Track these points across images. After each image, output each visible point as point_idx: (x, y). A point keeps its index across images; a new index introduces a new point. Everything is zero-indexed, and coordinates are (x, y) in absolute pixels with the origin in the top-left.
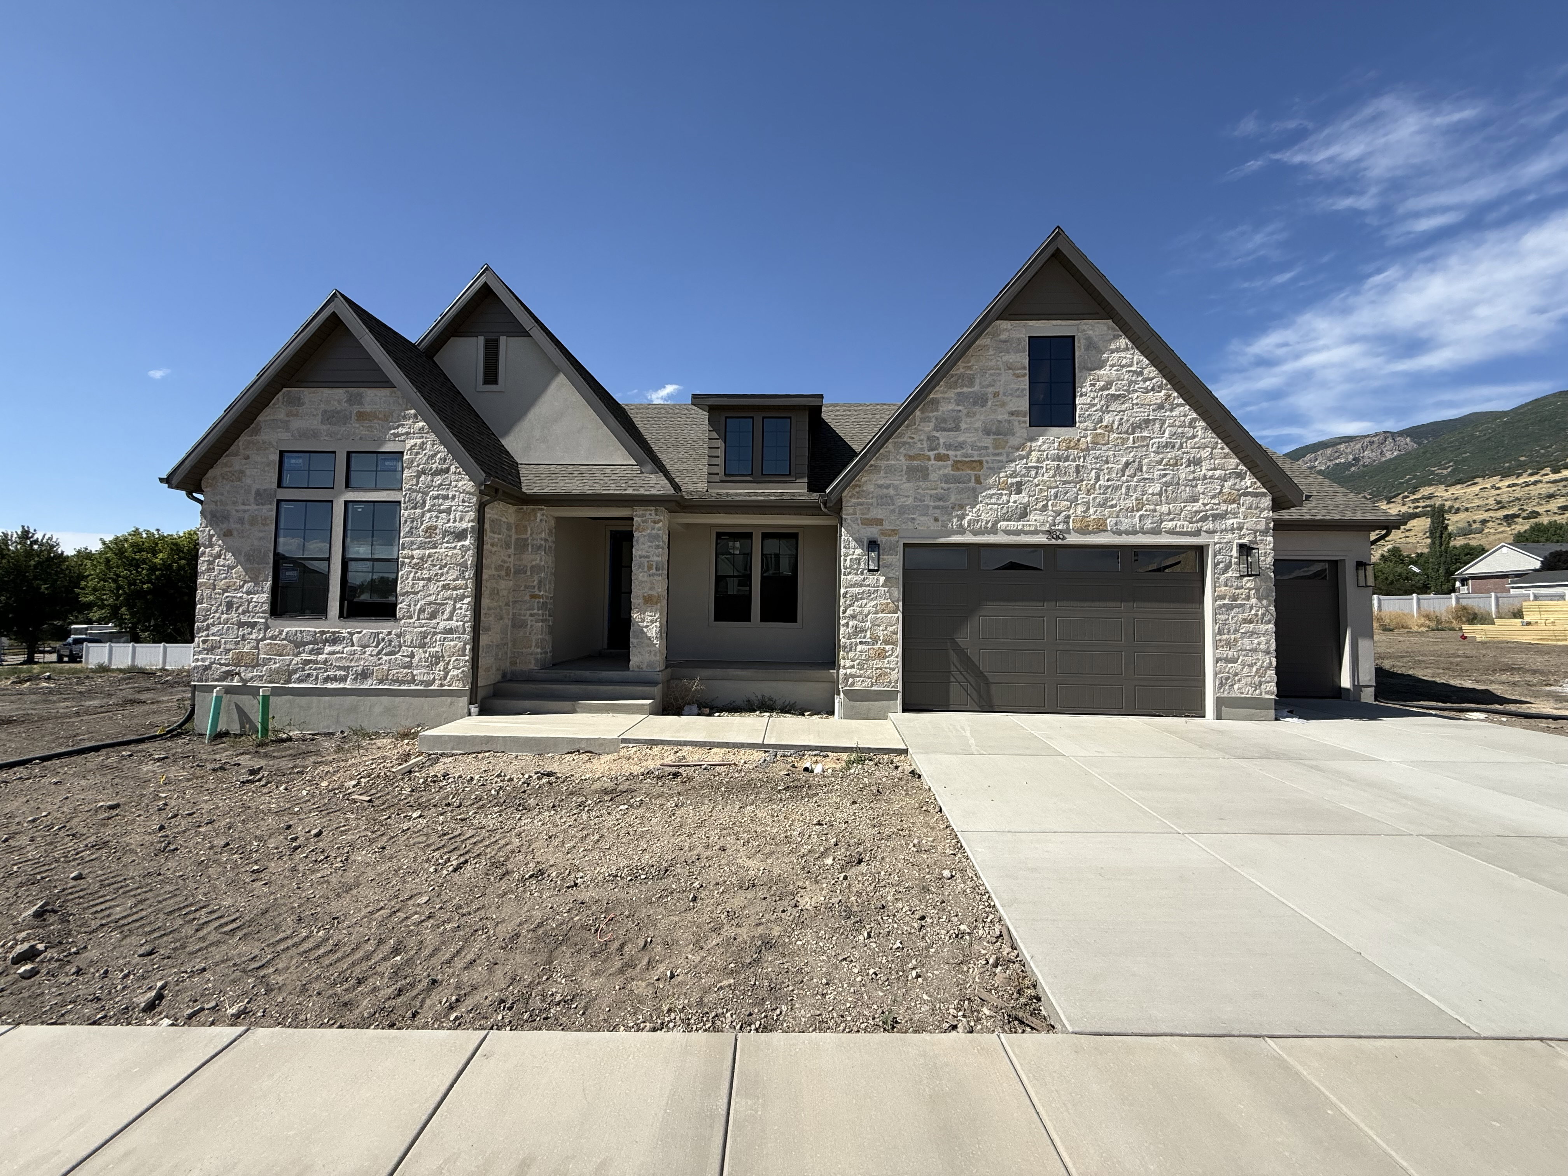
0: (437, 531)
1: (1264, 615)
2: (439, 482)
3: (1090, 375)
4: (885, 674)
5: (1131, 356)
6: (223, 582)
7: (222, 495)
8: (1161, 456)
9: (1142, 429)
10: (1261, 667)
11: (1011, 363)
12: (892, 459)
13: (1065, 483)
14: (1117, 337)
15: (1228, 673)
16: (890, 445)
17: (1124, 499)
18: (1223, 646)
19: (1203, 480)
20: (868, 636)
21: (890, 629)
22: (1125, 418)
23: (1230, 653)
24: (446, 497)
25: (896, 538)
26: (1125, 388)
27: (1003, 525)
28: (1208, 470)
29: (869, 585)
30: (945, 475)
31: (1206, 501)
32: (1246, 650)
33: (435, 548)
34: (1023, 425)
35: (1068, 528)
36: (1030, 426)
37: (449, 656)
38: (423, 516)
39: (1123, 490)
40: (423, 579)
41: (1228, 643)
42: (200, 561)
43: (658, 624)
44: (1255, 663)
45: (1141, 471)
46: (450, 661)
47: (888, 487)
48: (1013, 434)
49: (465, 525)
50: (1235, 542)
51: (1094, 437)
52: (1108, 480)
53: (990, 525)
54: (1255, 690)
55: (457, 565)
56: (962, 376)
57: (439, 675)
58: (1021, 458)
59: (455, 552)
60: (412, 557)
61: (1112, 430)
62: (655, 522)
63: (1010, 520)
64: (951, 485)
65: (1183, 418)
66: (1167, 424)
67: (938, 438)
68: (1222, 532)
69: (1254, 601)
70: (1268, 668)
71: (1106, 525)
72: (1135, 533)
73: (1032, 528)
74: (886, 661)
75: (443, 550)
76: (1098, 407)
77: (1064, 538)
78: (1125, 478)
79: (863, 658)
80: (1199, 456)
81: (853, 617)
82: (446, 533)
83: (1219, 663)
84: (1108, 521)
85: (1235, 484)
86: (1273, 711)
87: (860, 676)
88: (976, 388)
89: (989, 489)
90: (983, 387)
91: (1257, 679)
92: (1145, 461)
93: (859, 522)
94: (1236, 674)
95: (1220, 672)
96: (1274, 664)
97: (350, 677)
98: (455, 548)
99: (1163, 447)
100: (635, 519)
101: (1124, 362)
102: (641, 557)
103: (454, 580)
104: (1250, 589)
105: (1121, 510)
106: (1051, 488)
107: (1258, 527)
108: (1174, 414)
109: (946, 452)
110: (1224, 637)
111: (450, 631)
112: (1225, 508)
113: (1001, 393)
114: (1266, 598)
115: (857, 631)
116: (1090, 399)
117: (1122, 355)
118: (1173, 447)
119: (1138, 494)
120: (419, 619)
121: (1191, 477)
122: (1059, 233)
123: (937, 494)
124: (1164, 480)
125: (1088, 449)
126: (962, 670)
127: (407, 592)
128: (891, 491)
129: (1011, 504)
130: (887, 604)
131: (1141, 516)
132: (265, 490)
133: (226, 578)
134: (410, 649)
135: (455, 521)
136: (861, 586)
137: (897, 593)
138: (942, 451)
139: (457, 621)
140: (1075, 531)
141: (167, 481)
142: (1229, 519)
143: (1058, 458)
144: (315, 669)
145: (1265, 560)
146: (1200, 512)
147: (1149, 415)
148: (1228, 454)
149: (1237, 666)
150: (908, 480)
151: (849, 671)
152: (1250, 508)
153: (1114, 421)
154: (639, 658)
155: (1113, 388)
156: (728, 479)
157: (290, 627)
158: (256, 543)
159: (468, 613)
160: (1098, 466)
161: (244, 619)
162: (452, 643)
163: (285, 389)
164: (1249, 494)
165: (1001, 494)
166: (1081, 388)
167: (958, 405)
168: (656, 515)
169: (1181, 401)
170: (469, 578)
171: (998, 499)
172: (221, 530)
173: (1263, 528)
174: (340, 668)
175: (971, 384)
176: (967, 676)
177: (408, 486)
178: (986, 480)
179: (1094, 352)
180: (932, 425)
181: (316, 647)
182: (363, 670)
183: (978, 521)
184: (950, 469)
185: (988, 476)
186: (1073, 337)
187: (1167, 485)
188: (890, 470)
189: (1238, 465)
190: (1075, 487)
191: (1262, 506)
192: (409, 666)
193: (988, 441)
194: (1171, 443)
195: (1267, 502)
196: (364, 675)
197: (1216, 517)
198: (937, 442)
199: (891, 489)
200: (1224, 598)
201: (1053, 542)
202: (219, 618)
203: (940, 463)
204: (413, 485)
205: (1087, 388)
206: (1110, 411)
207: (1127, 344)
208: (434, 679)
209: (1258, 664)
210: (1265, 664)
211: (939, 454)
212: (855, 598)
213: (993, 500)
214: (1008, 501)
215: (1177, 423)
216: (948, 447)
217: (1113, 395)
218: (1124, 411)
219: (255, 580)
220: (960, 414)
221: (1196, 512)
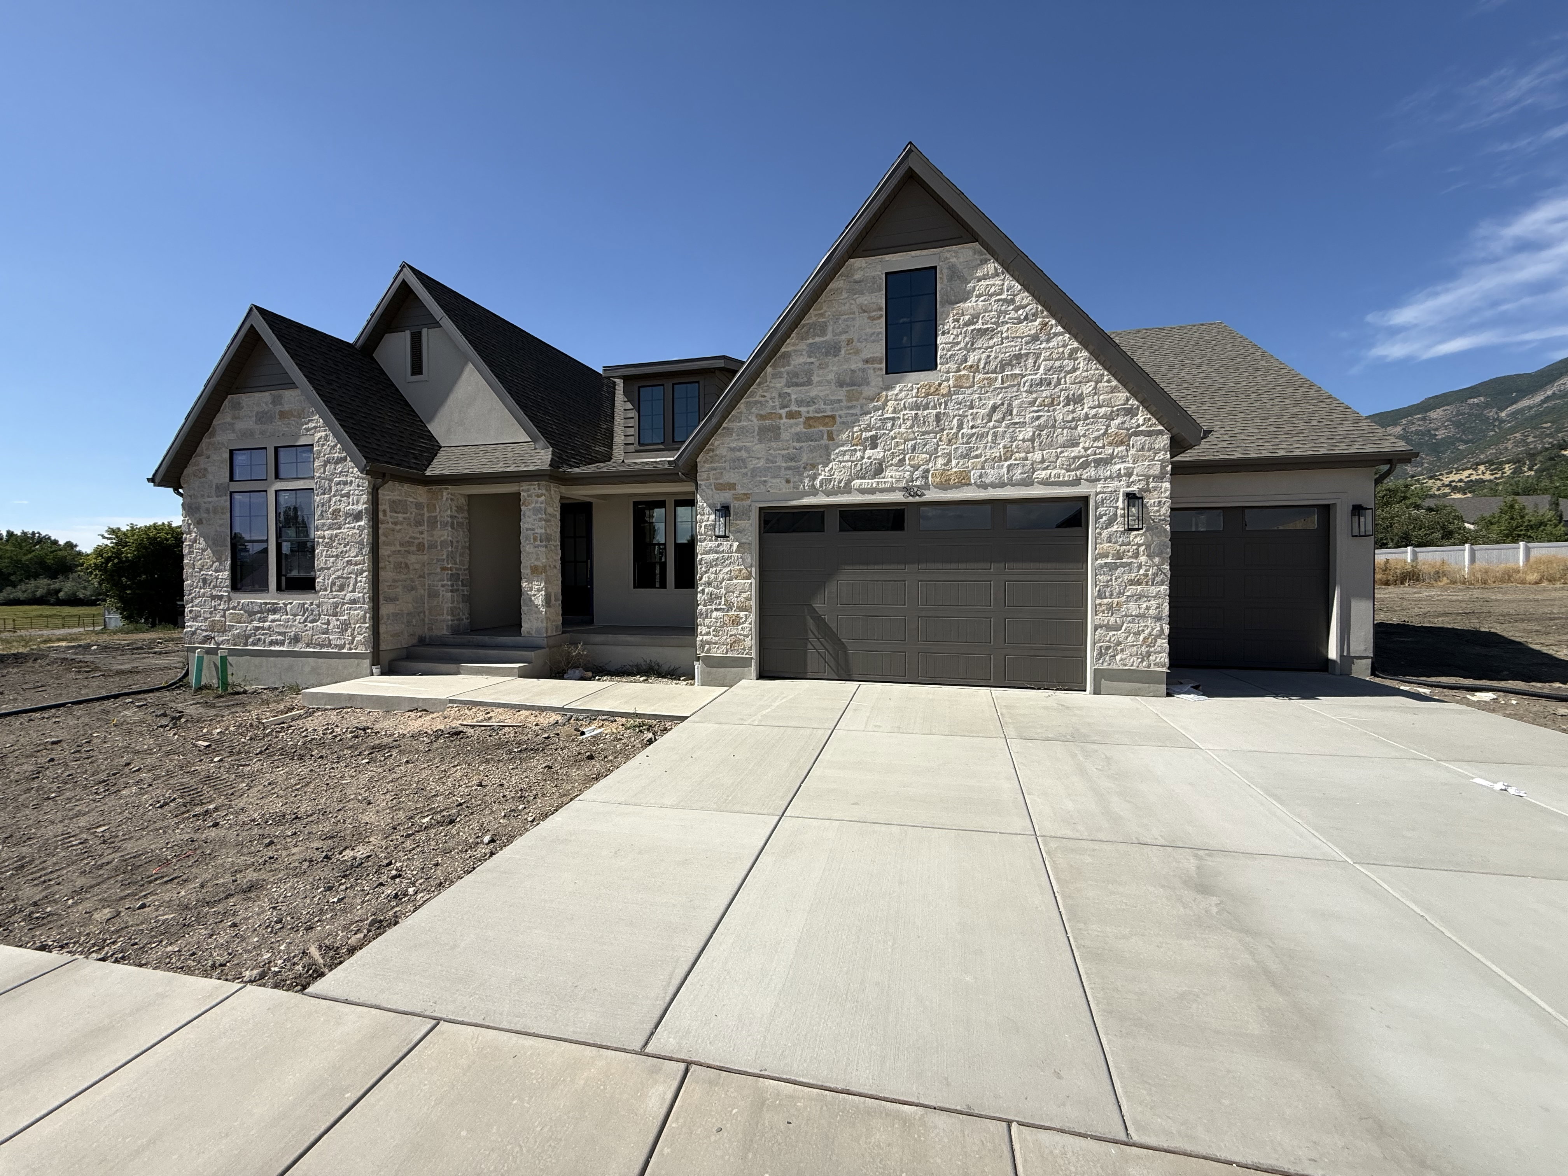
0: (341, 513)
1: (1155, 575)
2: (340, 470)
3: (953, 309)
4: (739, 641)
5: (1000, 283)
6: (200, 562)
7: (194, 490)
8: (1034, 396)
9: (1012, 366)
10: (1150, 635)
11: (866, 305)
12: (745, 420)
13: (923, 433)
14: (984, 262)
15: (1109, 641)
16: (741, 406)
17: (991, 448)
18: (1103, 612)
19: (1085, 420)
20: (723, 603)
21: (744, 595)
22: (993, 355)
23: (1112, 619)
24: (345, 483)
25: (748, 502)
26: (993, 320)
27: (857, 483)
28: (1091, 408)
29: (723, 552)
30: (797, 434)
31: (1087, 445)
32: (1132, 616)
33: (340, 528)
34: (878, 373)
35: (927, 484)
36: (887, 373)
37: (354, 624)
38: (330, 500)
39: (990, 438)
40: (333, 556)
41: (1110, 607)
42: (184, 546)
43: (543, 593)
44: (1143, 631)
45: (1011, 414)
46: (355, 628)
47: (740, 450)
48: (868, 384)
49: (361, 507)
50: (1122, 490)
51: (956, 380)
52: (972, 427)
53: (842, 484)
54: (1142, 661)
55: (356, 543)
56: (813, 326)
57: (348, 640)
58: (876, 409)
59: (354, 531)
60: (324, 537)
61: (977, 370)
62: (538, 496)
63: (864, 478)
64: (803, 444)
65: (1061, 350)
66: (1042, 358)
67: (789, 395)
68: (1106, 479)
69: (1143, 559)
70: (1158, 636)
71: (969, 478)
72: (1002, 485)
73: (888, 486)
74: (740, 627)
75: (346, 530)
76: (962, 345)
77: (922, 495)
78: (991, 424)
79: (718, 625)
80: (1080, 392)
81: (709, 584)
82: (347, 515)
83: (1099, 631)
84: (972, 474)
85: (1123, 423)
86: (1164, 686)
87: (716, 643)
88: (829, 337)
89: (843, 445)
90: (836, 334)
91: (1144, 649)
92: (1016, 403)
93: (713, 487)
94: (1119, 643)
95: (1099, 641)
96: (1167, 631)
97: (287, 641)
98: (354, 528)
99: (1037, 385)
100: (522, 494)
101: (993, 290)
102: (527, 530)
103: (355, 557)
104: (1139, 545)
105: (986, 460)
106: (909, 440)
107: (1151, 472)
108: (1051, 345)
109: (797, 409)
110: (1105, 601)
111: (354, 602)
112: (1110, 451)
113: (855, 340)
114: (1159, 554)
115: (712, 598)
116: (952, 337)
117: (990, 282)
118: (1049, 384)
119: (1006, 441)
120: (331, 591)
121: (1070, 417)
122: (911, 150)
123: (789, 454)
124: (1037, 423)
125: (949, 394)
126: (820, 637)
127: (322, 568)
128: (744, 454)
129: (864, 461)
130: (741, 570)
131: (1009, 466)
132: (221, 484)
133: (201, 559)
134: (327, 617)
135: (353, 504)
136: (716, 552)
137: (749, 558)
138: (794, 408)
139: (359, 593)
140: (935, 487)
141: (151, 480)
142: (1115, 463)
143: (916, 406)
144: (263, 634)
145: (1159, 511)
146: (1079, 458)
147: (1020, 350)
148: (1116, 387)
149: (1120, 634)
150: (760, 442)
151: (705, 638)
152: (1142, 449)
153: (980, 360)
154: (528, 625)
155: (980, 321)
156: (642, 448)
157: (245, 599)
158: (218, 529)
159: (366, 585)
160: (961, 412)
161: (215, 593)
162: (356, 612)
163: (229, 396)
164: (1142, 433)
165: (855, 450)
166: (943, 325)
167: (810, 357)
168: (539, 489)
169: (1059, 329)
170: (365, 555)
171: (851, 456)
172: (195, 519)
173: (1157, 472)
174: (280, 634)
175: (823, 333)
176: (825, 644)
177: (318, 475)
178: (838, 435)
179: (958, 282)
180: (783, 381)
181: (263, 616)
182: (295, 635)
183: (831, 480)
184: (802, 426)
185: (840, 432)
186: (935, 268)
187: (1040, 428)
188: (743, 431)
189: (1128, 400)
190: (935, 438)
191: (1157, 446)
192: (326, 632)
193: (841, 394)
194: (1046, 379)
195: (1164, 441)
196: (296, 639)
197: (1098, 463)
198: (788, 398)
199: (743, 452)
200: (1107, 557)
201: (911, 499)
202: (199, 592)
203: (792, 421)
204: (321, 473)
205: (949, 324)
206: (975, 349)
207: (996, 269)
208: (345, 644)
209: (1146, 632)
210: (1154, 632)
211: (790, 411)
212: (710, 565)
213: (847, 457)
214: (863, 458)
215: (1055, 356)
216: (800, 403)
217: (979, 330)
218: (992, 347)
219: (219, 560)
220: (812, 366)
221: (1075, 458)
